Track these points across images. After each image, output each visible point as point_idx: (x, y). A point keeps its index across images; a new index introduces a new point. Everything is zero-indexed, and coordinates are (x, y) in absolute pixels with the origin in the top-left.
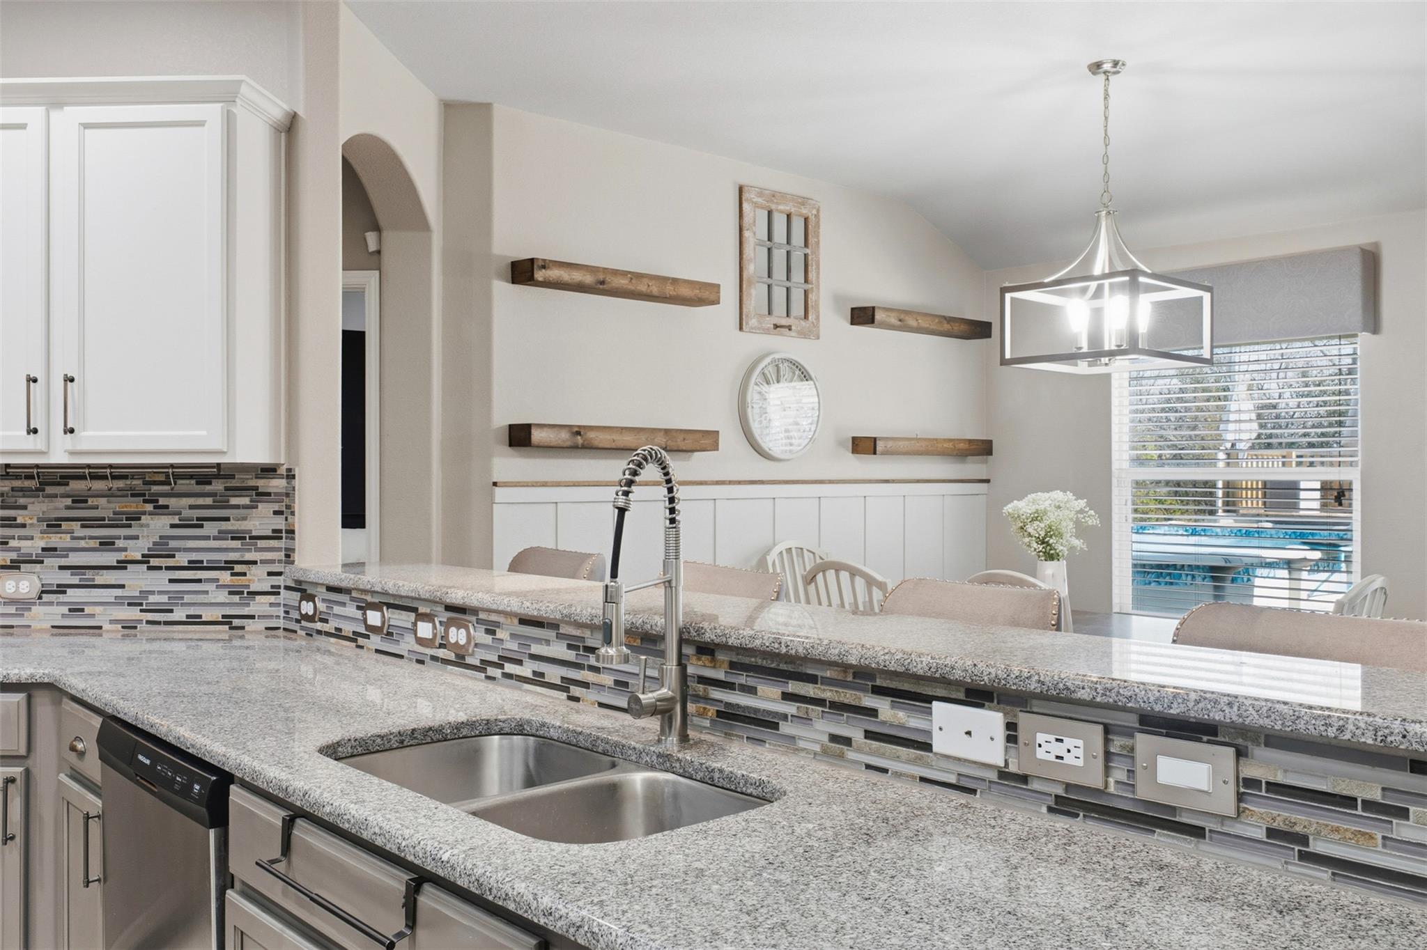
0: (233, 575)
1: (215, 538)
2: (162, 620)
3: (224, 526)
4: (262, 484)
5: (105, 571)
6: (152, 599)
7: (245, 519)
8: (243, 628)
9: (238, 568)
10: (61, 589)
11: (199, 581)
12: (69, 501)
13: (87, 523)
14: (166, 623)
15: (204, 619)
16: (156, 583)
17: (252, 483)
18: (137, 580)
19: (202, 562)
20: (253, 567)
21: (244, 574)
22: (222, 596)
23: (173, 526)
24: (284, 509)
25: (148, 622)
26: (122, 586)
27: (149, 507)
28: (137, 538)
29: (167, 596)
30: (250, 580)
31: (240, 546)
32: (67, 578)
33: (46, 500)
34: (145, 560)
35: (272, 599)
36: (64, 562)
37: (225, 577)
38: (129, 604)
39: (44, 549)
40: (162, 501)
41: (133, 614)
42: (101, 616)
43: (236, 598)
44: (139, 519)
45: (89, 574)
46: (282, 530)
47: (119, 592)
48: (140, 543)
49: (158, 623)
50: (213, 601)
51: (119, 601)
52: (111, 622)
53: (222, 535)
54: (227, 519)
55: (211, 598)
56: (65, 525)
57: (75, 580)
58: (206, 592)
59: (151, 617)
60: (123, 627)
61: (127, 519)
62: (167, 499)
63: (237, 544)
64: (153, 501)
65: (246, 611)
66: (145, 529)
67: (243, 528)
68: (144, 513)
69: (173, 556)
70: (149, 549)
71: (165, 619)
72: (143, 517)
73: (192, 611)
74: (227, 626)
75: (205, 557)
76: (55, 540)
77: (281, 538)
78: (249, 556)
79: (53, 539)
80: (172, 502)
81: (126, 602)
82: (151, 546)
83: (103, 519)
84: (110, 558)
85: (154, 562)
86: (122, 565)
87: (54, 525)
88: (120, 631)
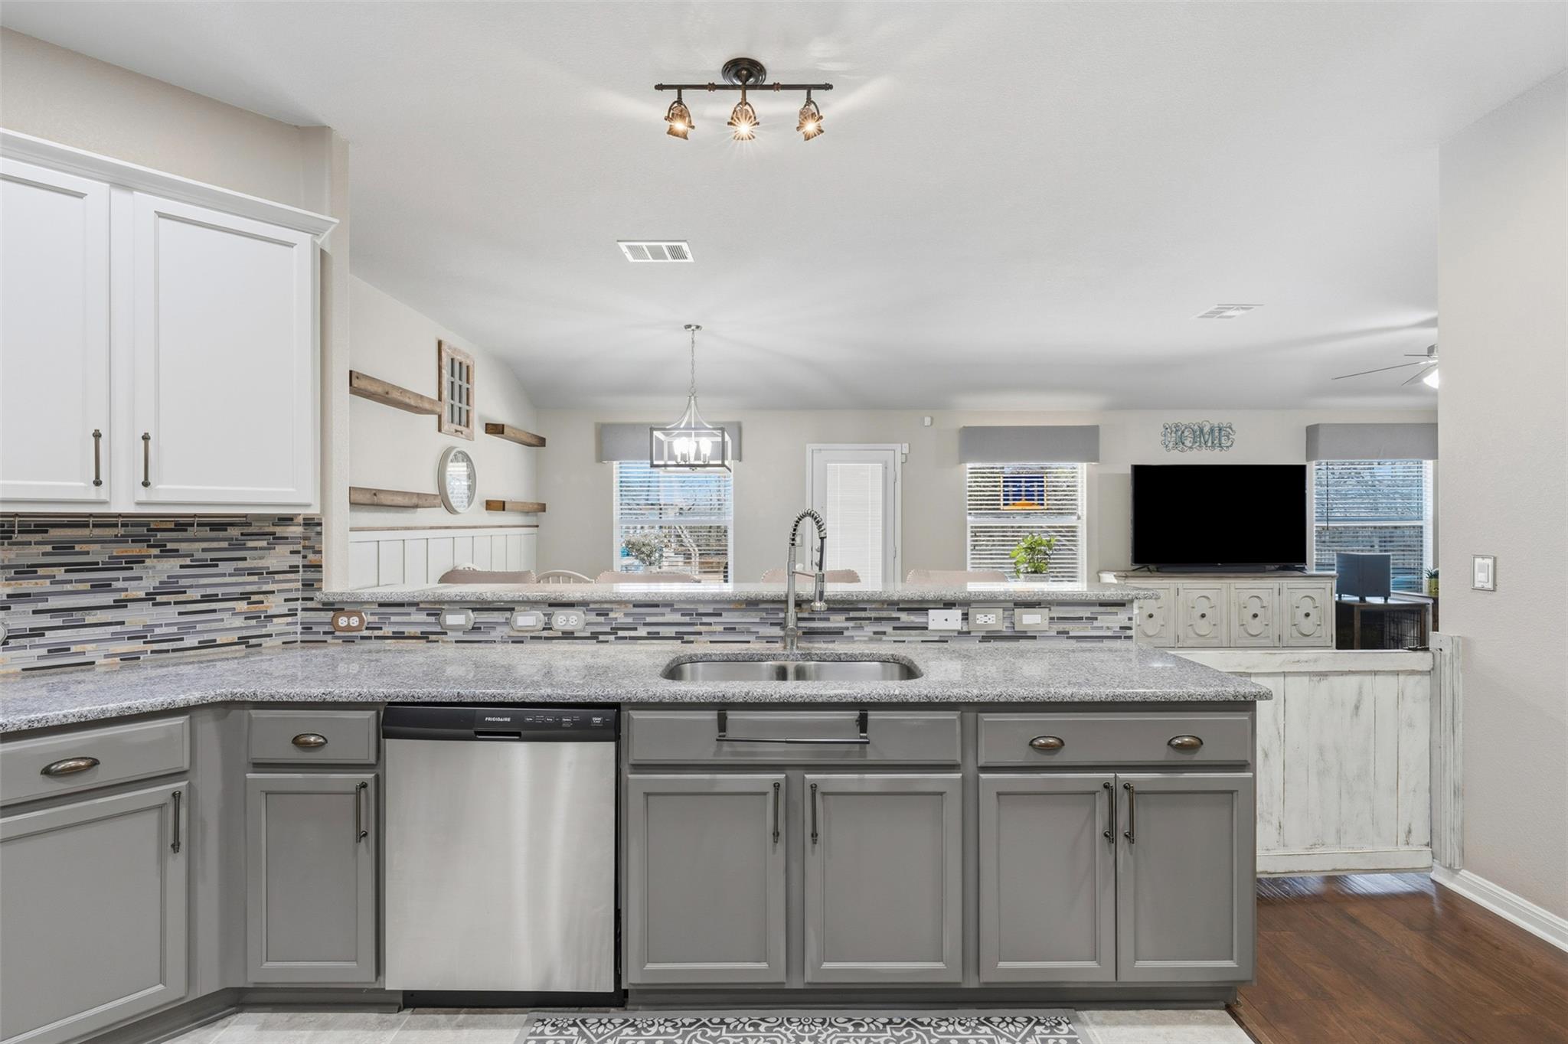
0: (249, 603)
1: (230, 575)
2: (170, 648)
3: (241, 564)
4: (280, 531)
5: (98, 611)
6: (157, 631)
7: (261, 558)
8: (260, 645)
9: (254, 598)
10: (37, 632)
11: (214, 611)
12: (49, 548)
13: (71, 568)
14: (174, 650)
15: (218, 642)
16: (166, 618)
17: (271, 529)
18: (137, 617)
19: (217, 595)
20: (270, 596)
21: (262, 602)
22: (239, 622)
23: (182, 567)
24: (301, 549)
25: (152, 652)
26: (123, 623)
27: (156, 551)
28: (141, 578)
29: (176, 628)
30: (267, 607)
31: (257, 580)
32: (44, 621)
33: (15, 547)
34: (150, 597)
35: (289, 619)
36: (41, 606)
37: (242, 606)
38: (129, 638)
39: (9, 596)
40: (170, 546)
41: (137, 646)
42: (91, 652)
43: (253, 622)
44: (143, 562)
45: (77, 615)
46: (298, 567)
47: (118, 628)
48: (143, 583)
49: (167, 651)
50: (228, 627)
51: (116, 637)
52: (106, 656)
53: (238, 572)
54: (245, 559)
55: (227, 624)
56: (41, 571)
57: (58, 622)
58: (222, 620)
59: (156, 647)
60: (121, 660)
61: (126, 563)
62: (178, 544)
63: (255, 578)
64: (161, 546)
65: (264, 631)
66: (150, 571)
67: (260, 565)
68: (149, 557)
69: (185, 592)
70: (154, 588)
71: (175, 647)
72: (147, 560)
73: (206, 637)
74: (244, 646)
75: (220, 591)
76: (27, 586)
77: (298, 572)
78: (265, 588)
79: (24, 585)
80: (183, 547)
81: (126, 637)
82: (158, 585)
83: (97, 564)
84: (108, 599)
85: (159, 598)
86: (121, 604)
87: (28, 571)
88: (118, 664)
